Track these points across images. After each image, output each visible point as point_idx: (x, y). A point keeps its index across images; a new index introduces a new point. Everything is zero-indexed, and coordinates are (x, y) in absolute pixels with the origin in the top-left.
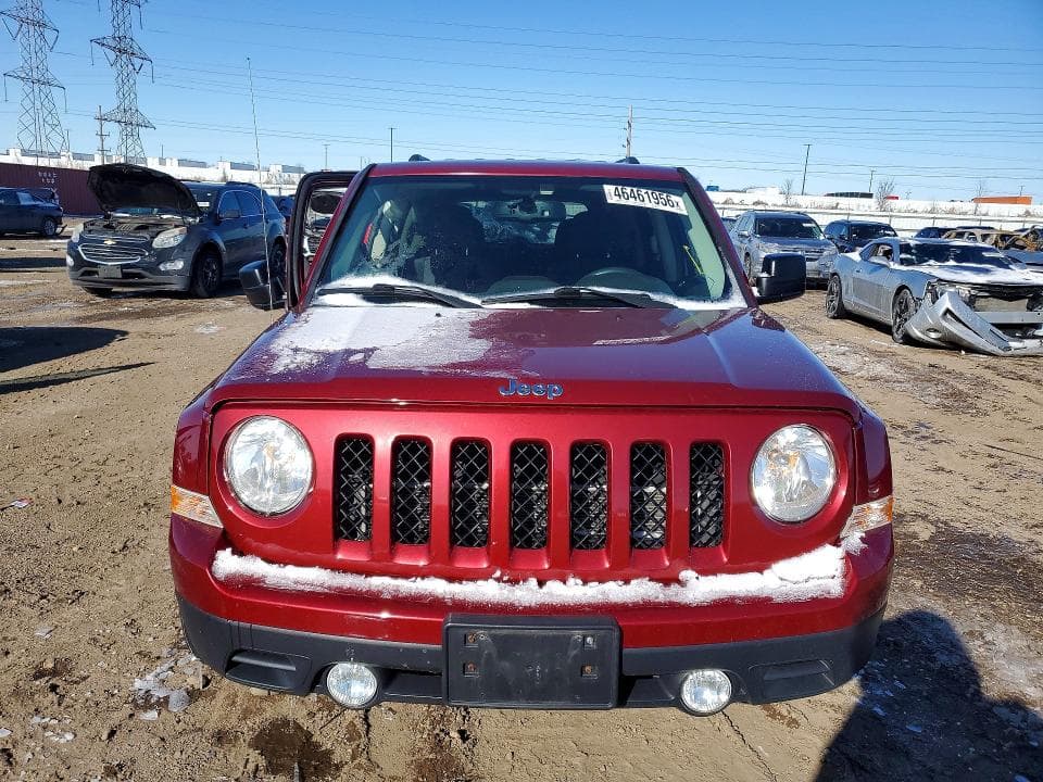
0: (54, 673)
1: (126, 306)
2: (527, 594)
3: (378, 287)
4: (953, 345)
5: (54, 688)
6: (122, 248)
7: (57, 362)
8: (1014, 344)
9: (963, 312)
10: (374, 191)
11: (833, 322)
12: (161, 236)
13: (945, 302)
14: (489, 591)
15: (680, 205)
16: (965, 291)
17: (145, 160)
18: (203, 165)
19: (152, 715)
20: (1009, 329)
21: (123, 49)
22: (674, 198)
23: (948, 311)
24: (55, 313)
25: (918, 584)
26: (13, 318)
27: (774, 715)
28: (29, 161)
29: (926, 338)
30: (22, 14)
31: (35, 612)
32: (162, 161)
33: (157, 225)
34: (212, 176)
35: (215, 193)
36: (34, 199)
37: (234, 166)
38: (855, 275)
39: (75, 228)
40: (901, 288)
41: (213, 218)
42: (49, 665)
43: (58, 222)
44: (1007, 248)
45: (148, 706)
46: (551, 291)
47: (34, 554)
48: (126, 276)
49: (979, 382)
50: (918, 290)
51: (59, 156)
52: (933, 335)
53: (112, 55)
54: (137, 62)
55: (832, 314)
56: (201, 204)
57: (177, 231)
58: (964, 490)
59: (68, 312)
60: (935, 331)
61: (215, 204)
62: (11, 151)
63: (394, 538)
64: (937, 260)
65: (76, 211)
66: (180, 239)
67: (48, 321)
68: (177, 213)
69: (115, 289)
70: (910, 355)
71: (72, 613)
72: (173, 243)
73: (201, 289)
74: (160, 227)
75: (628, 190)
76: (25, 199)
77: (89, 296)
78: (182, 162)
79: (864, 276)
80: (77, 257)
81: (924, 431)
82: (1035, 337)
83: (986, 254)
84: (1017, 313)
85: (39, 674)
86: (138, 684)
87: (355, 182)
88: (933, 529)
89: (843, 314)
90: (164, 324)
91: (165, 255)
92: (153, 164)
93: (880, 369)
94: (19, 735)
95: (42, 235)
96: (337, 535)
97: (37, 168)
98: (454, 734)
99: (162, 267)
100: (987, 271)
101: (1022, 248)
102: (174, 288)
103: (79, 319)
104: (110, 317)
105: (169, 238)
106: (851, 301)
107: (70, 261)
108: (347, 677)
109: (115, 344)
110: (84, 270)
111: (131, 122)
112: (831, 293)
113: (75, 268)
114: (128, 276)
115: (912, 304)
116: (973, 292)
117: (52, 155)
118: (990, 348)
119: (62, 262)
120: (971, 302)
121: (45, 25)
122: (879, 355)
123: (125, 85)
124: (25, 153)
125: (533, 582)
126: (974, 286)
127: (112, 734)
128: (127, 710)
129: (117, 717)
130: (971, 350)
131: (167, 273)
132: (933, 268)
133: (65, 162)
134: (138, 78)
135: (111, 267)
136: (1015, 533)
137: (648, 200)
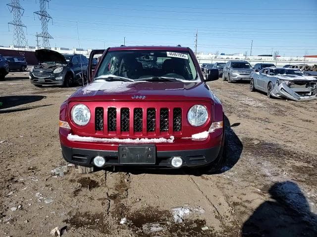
0: (33, 169)
1: (46, 90)
2: (137, 141)
3: (109, 78)
4: (284, 98)
5: (33, 172)
6: (45, 73)
7: (28, 104)
8: (301, 98)
9: (287, 89)
10: (110, 54)
11: (252, 93)
12: (56, 70)
13: (281, 86)
14: (128, 141)
15: (186, 57)
16: (287, 82)
17: (51, 48)
18: (68, 49)
19: (56, 177)
20: (300, 93)
21: (43, 15)
22: (185, 55)
23: (282, 88)
24: (26, 92)
25: (250, 153)
26: (15, 93)
27: (203, 178)
28: (16, 49)
29: (276, 96)
30: (13, 5)
31: (27, 158)
32: (56, 49)
33: (54, 67)
34: (71, 53)
35: (71, 57)
36: (19, 60)
37: (77, 50)
38: (258, 78)
39: (31, 68)
40: (270, 82)
41: (70, 64)
42: (32, 168)
43: (26, 67)
44: (307, 70)
45: (55, 175)
46: (151, 78)
47: (26, 147)
48: (46, 81)
49: (288, 108)
50: (274, 82)
51: (25, 47)
52: (278, 95)
53: (40, 17)
54: (48, 19)
55: (251, 90)
56: (67, 60)
57: (60, 68)
58: (271, 133)
59: (30, 91)
60: (279, 94)
61: (71, 61)
62: (11, 46)
63: (108, 130)
64: (280, 74)
65: (31, 64)
66: (61, 71)
67: (25, 94)
68: (60, 63)
69: (43, 85)
70: (271, 101)
71: (36, 158)
72: (59, 72)
73: (67, 85)
74: (55, 67)
75: (173, 53)
76: (16, 60)
77: (36, 87)
78: (62, 49)
79: (260, 79)
80: (32, 76)
81: (267, 120)
82: (308, 95)
83: (295, 72)
84: (303, 89)
85: (29, 169)
86: (52, 171)
87: (104, 52)
88: (259, 142)
89: (254, 90)
90: (57, 94)
91: (57, 75)
92: (53, 49)
93: (260, 104)
94: (26, 180)
95: (21, 71)
96: (96, 129)
97: (19, 51)
98: (126, 180)
99: (56, 79)
100: (294, 77)
101: (312, 70)
102: (60, 84)
103: (33, 93)
104: (41, 93)
105: (58, 70)
106: (257, 86)
107: (30, 77)
108: (98, 160)
109: (43, 100)
110: (34, 79)
111: (46, 37)
112: (251, 84)
113: (32, 79)
114: (47, 81)
115: (272, 86)
116: (290, 83)
117: (23, 47)
118: (294, 99)
119: (28, 78)
120: (289, 85)
121: (20, 8)
122: (261, 101)
123: (44, 26)
124: (15, 47)
125: (138, 139)
126: (290, 81)
127: (47, 180)
128: (50, 176)
129: (47, 177)
130: (289, 99)
131: (57, 80)
132: (279, 76)
133: (27, 49)
134: (48, 23)
135: (42, 79)
136: (281, 143)
137: (178, 55)
